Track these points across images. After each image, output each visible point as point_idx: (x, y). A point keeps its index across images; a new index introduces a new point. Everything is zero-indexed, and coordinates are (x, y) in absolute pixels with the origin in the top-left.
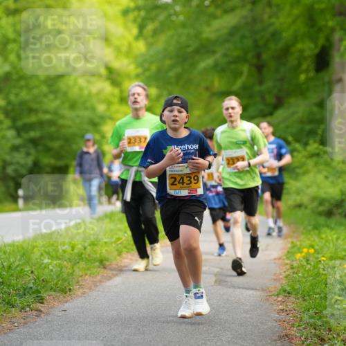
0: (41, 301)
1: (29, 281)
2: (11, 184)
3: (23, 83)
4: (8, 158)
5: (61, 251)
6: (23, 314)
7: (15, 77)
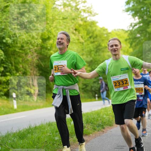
0: (104, 128)
1: (100, 122)
2: (94, 93)
3: (96, 63)
4: (92, 85)
5: (109, 113)
6: (99, 132)
7: (94, 61)
